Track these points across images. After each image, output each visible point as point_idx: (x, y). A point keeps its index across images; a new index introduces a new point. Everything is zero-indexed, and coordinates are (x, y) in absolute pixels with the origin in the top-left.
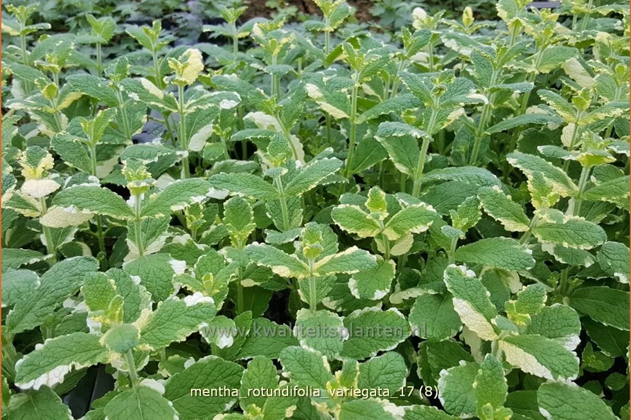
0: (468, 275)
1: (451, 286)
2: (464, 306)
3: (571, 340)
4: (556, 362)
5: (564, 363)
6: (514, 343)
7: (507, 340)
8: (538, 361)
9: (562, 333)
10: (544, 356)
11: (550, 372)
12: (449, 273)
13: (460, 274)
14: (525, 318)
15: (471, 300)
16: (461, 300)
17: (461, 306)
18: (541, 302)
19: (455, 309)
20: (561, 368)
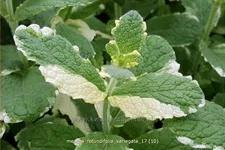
0: (45, 34)
1: (30, 53)
2: (57, 72)
3: (171, 68)
4: (180, 94)
5: (188, 92)
6: (124, 94)
7: (116, 93)
8: (161, 102)
9: (161, 64)
10: (163, 93)
11: (178, 108)
12: (21, 38)
13: (35, 35)
14: (134, 56)
15: (62, 62)
16: (50, 66)
17: (52, 73)
18: (141, 32)
19: (47, 80)
20: (188, 98)
